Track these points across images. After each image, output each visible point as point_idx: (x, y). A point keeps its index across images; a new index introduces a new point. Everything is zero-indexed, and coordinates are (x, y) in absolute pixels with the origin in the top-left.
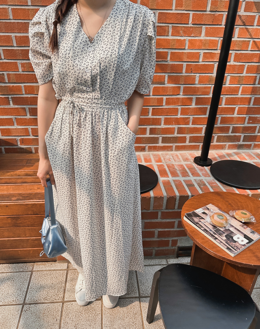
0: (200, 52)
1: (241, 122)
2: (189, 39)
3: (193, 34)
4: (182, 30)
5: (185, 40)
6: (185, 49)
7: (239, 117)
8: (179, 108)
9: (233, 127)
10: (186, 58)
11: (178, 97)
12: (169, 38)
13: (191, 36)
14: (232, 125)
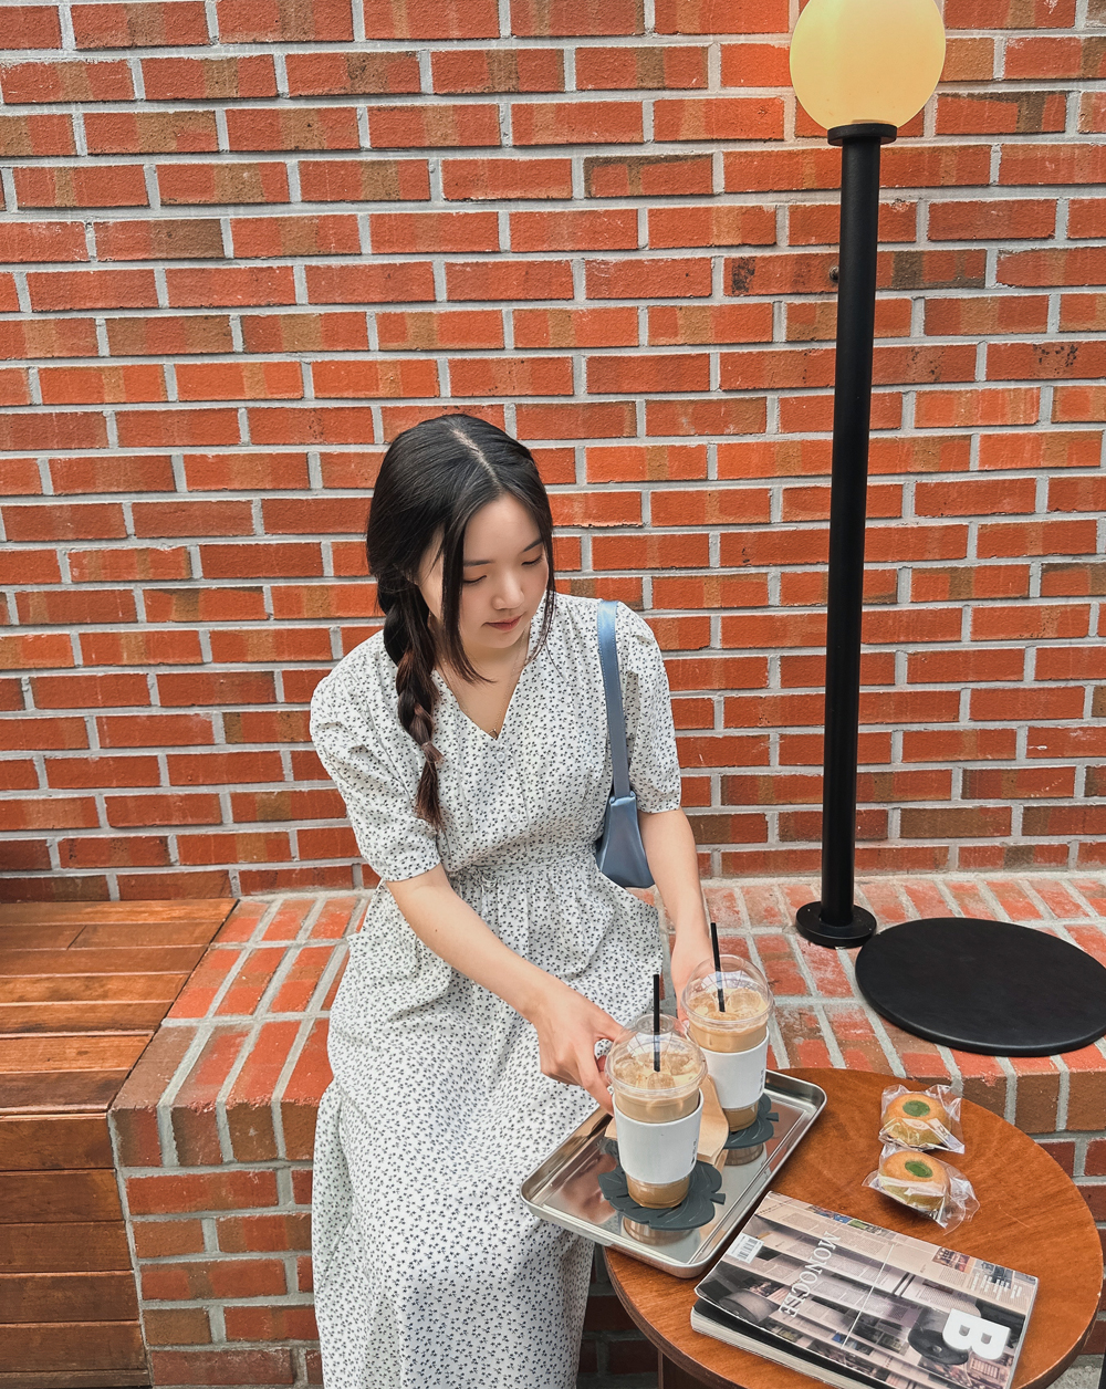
0: (769, 487)
1: (997, 752)
2: (718, 445)
3: (732, 427)
4: (686, 414)
5: (701, 448)
6: (706, 480)
7: (984, 732)
8: (717, 698)
9: (965, 771)
10: (717, 513)
11: (704, 655)
12: (639, 445)
13: (727, 431)
14: (960, 764)
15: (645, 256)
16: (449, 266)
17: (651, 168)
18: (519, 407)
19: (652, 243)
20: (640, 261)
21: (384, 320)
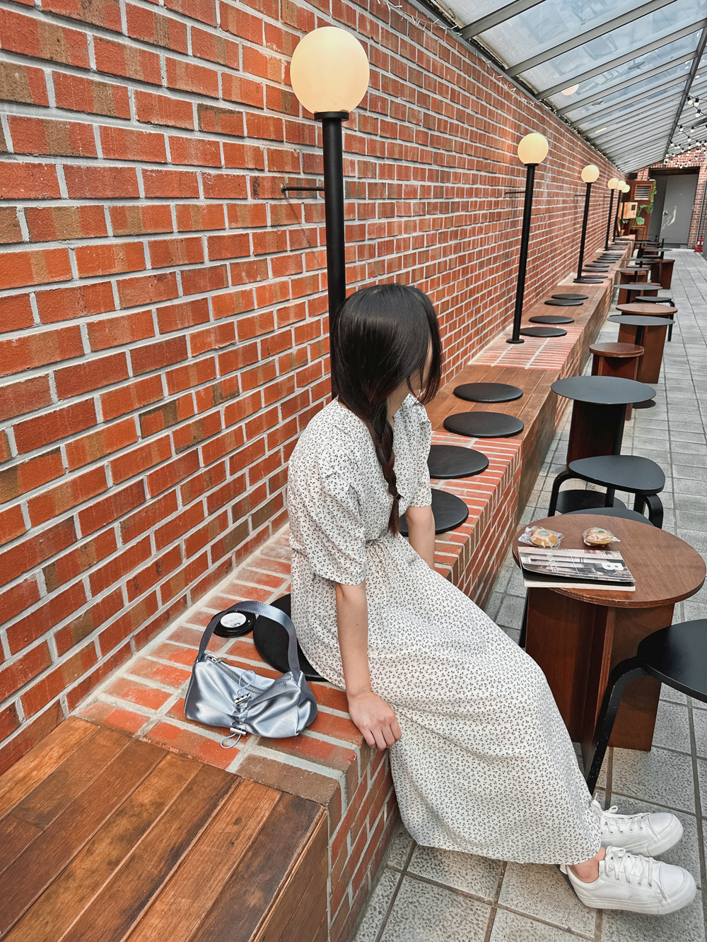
15: (224, 172)
16: (145, 171)
17: (222, 116)
18: (182, 272)
19: (226, 164)
20: (222, 175)
21: (114, 211)
